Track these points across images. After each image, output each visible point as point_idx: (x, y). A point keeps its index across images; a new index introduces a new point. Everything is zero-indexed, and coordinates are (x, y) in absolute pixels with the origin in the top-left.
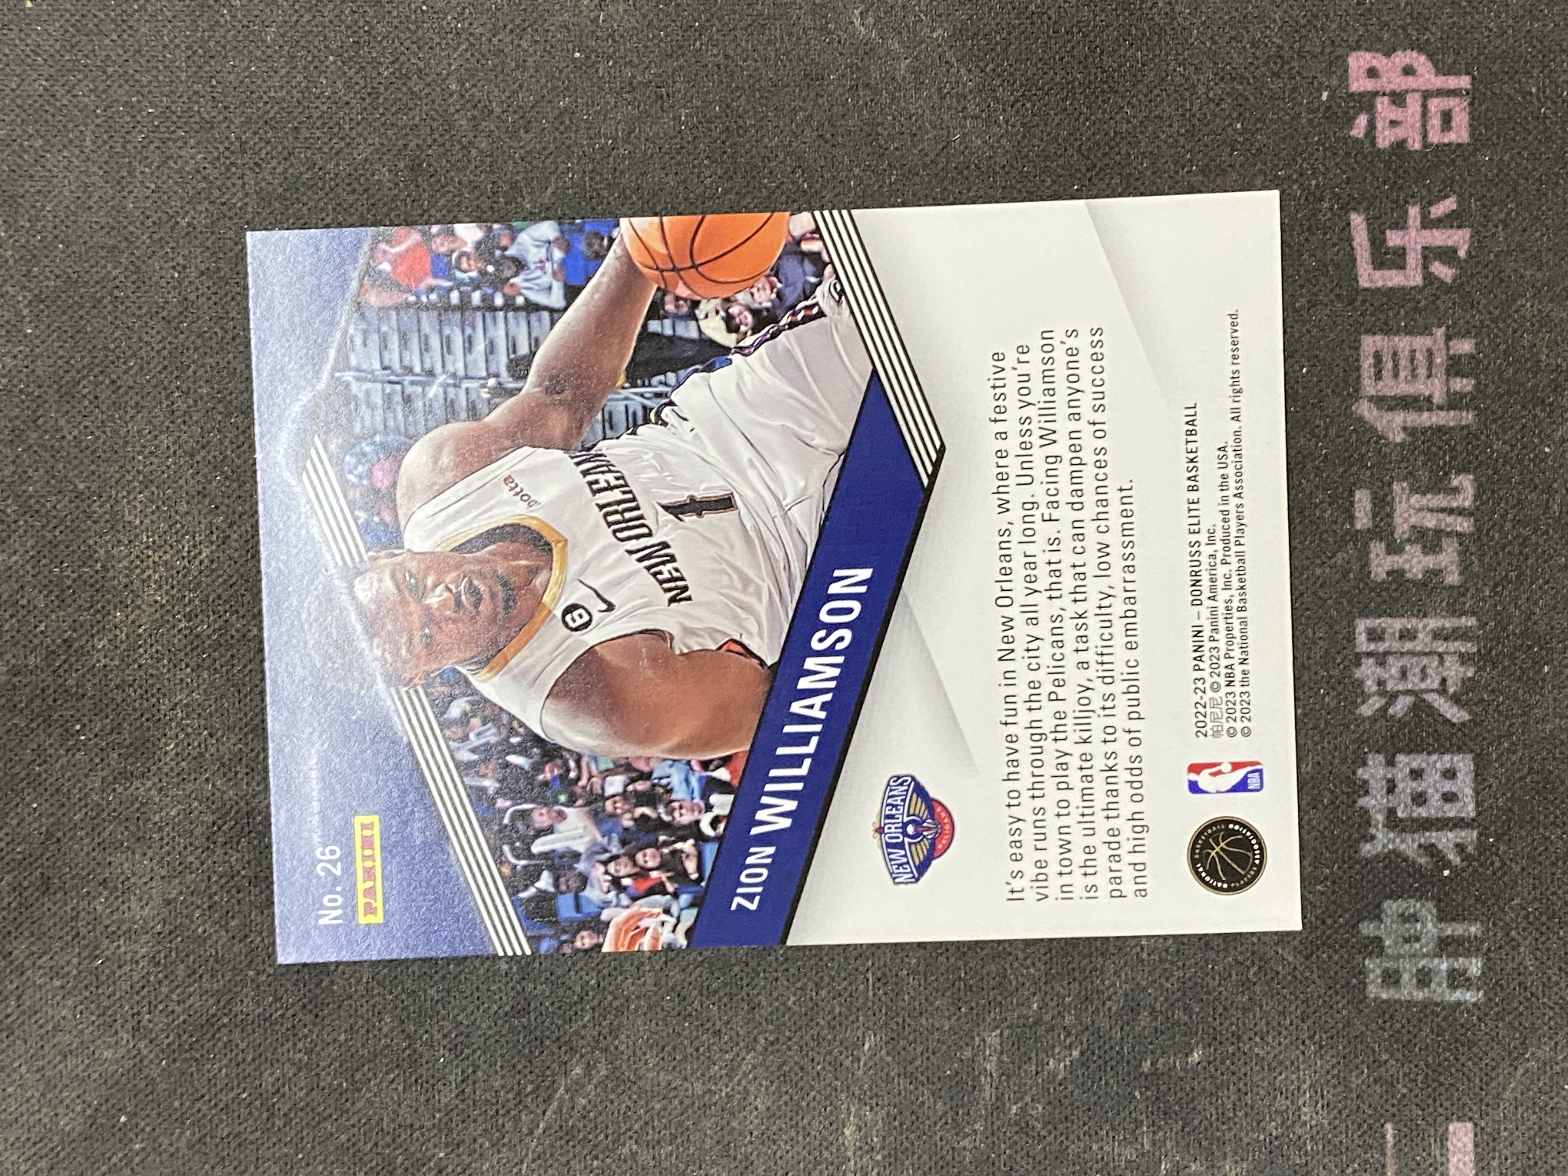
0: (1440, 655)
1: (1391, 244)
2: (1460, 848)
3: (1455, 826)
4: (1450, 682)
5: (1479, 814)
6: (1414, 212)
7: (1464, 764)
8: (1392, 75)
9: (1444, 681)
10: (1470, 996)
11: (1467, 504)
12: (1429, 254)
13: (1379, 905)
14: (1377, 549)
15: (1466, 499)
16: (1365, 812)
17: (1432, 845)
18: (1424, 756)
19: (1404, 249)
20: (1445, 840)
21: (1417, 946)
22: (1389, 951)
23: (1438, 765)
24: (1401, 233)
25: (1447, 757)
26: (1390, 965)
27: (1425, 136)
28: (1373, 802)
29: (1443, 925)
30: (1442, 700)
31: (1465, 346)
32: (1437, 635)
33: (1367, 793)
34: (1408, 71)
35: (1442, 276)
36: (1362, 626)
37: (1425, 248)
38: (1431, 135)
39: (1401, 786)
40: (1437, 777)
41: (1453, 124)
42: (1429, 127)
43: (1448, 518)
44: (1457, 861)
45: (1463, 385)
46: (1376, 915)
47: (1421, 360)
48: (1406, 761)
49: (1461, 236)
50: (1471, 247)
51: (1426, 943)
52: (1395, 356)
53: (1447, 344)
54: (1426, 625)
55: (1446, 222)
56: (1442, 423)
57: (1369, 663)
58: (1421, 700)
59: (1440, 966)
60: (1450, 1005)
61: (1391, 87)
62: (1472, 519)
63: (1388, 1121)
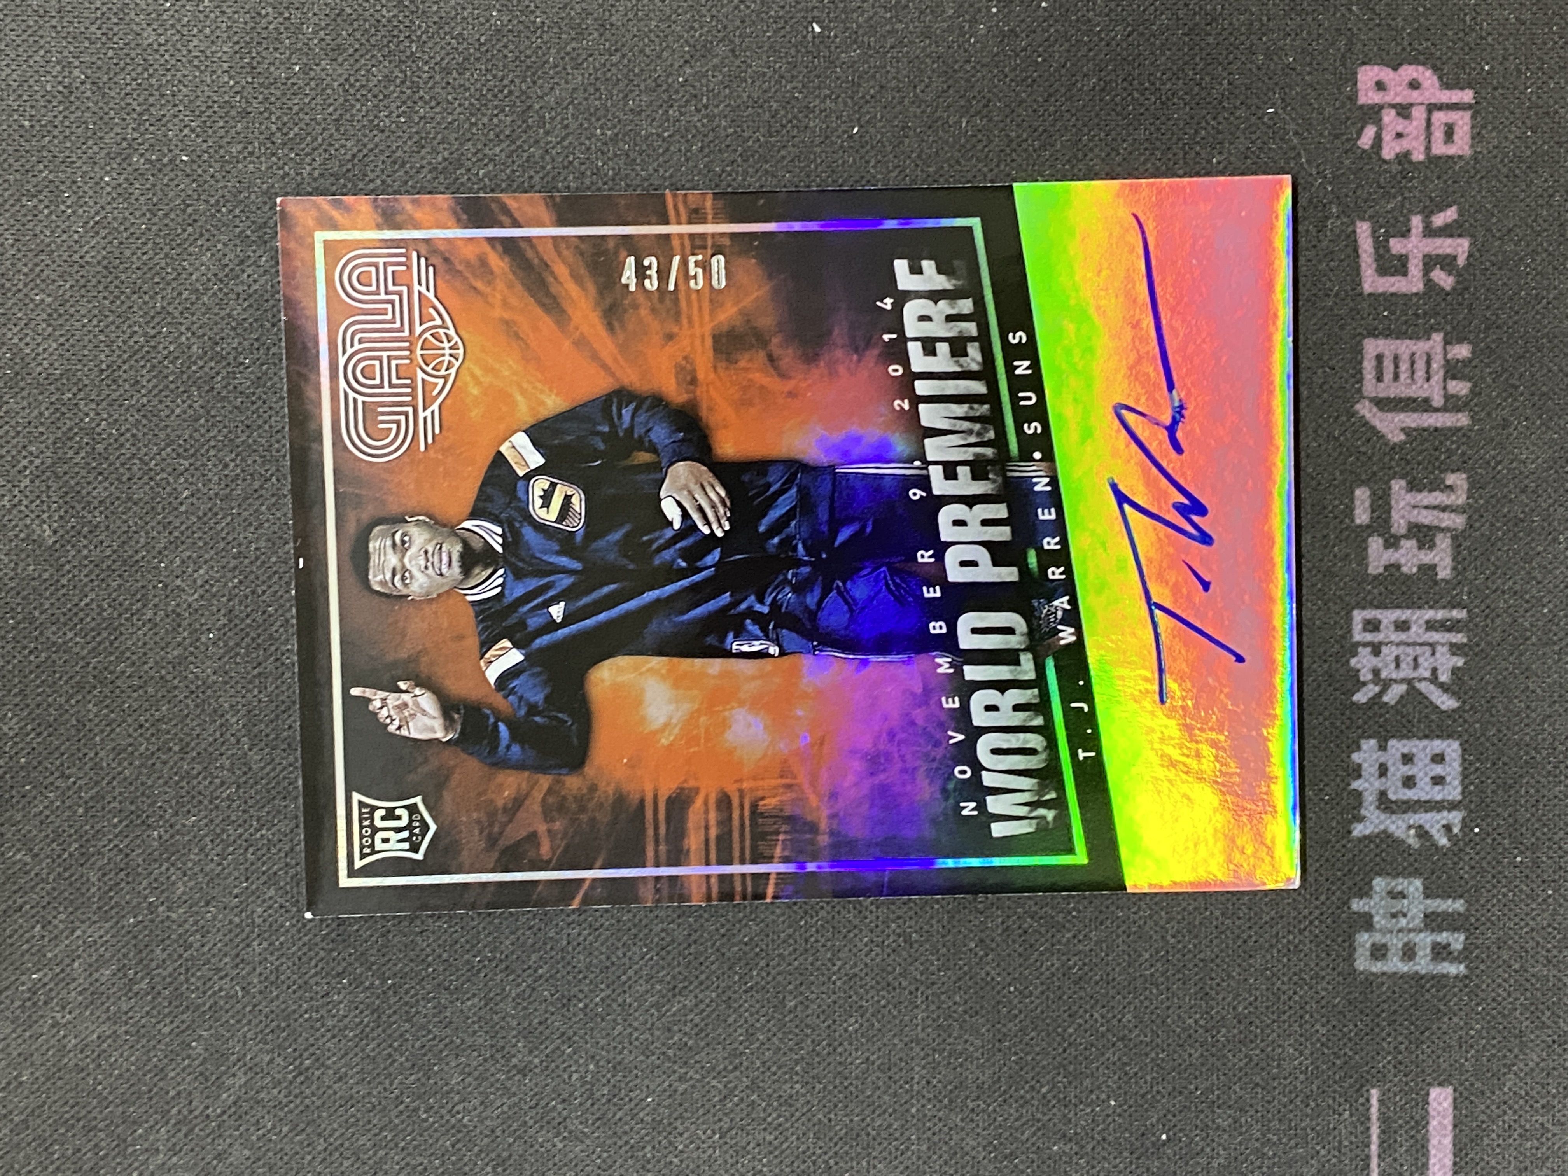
0: (1432, 645)
1: (1394, 252)
2: (1448, 828)
3: (1444, 808)
4: (1440, 672)
5: (1464, 797)
6: (1416, 222)
7: (1452, 748)
8: (1399, 89)
9: (1434, 670)
10: (1453, 969)
11: (1460, 502)
12: (1430, 262)
13: (1369, 885)
14: (1375, 544)
15: (1460, 498)
16: (1358, 795)
17: (1421, 826)
18: (1416, 742)
19: (1407, 256)
20: (1433, 822)
21: (1404, 921)
22: (1378, 926)
23: (1428, 751)
24: (1405, 241)
25: (1437, 743)
26: (1378, 938)
28: (1367, 785)
29: (1428, 902)
30: (1433, 688)
31: (1462, 351)
32: (1431, 626)
33: (1360, 776)
34: (1414, 85)
35: (1442, 283)
36: (1359, 616)
37: (1425, 256)
38: (1434, 146)
39: (1392, 769)
40: (1427, 760)
41: (1455, 137)
42: (1433, 139)
43: (1442, 515)
44: (1444, 841)
45: (1459, 388)
46: (1365, 891)
47: (1420, 365)
48: (1397, 747)
49: (1461, 245)
50: (1470, 255)
51: (1413, 918)
52: (1396, 359)
53: (1445, 349)
54: (1419, 617)
55: (1447, 231)
56: (1439, 425)
57: (1364, 652)
58: (1414, 688)
59: (1425, 940)
60: (1433, 977)
61: (1398, 100)
62: (1465, 516)
63: (1373, 1087)
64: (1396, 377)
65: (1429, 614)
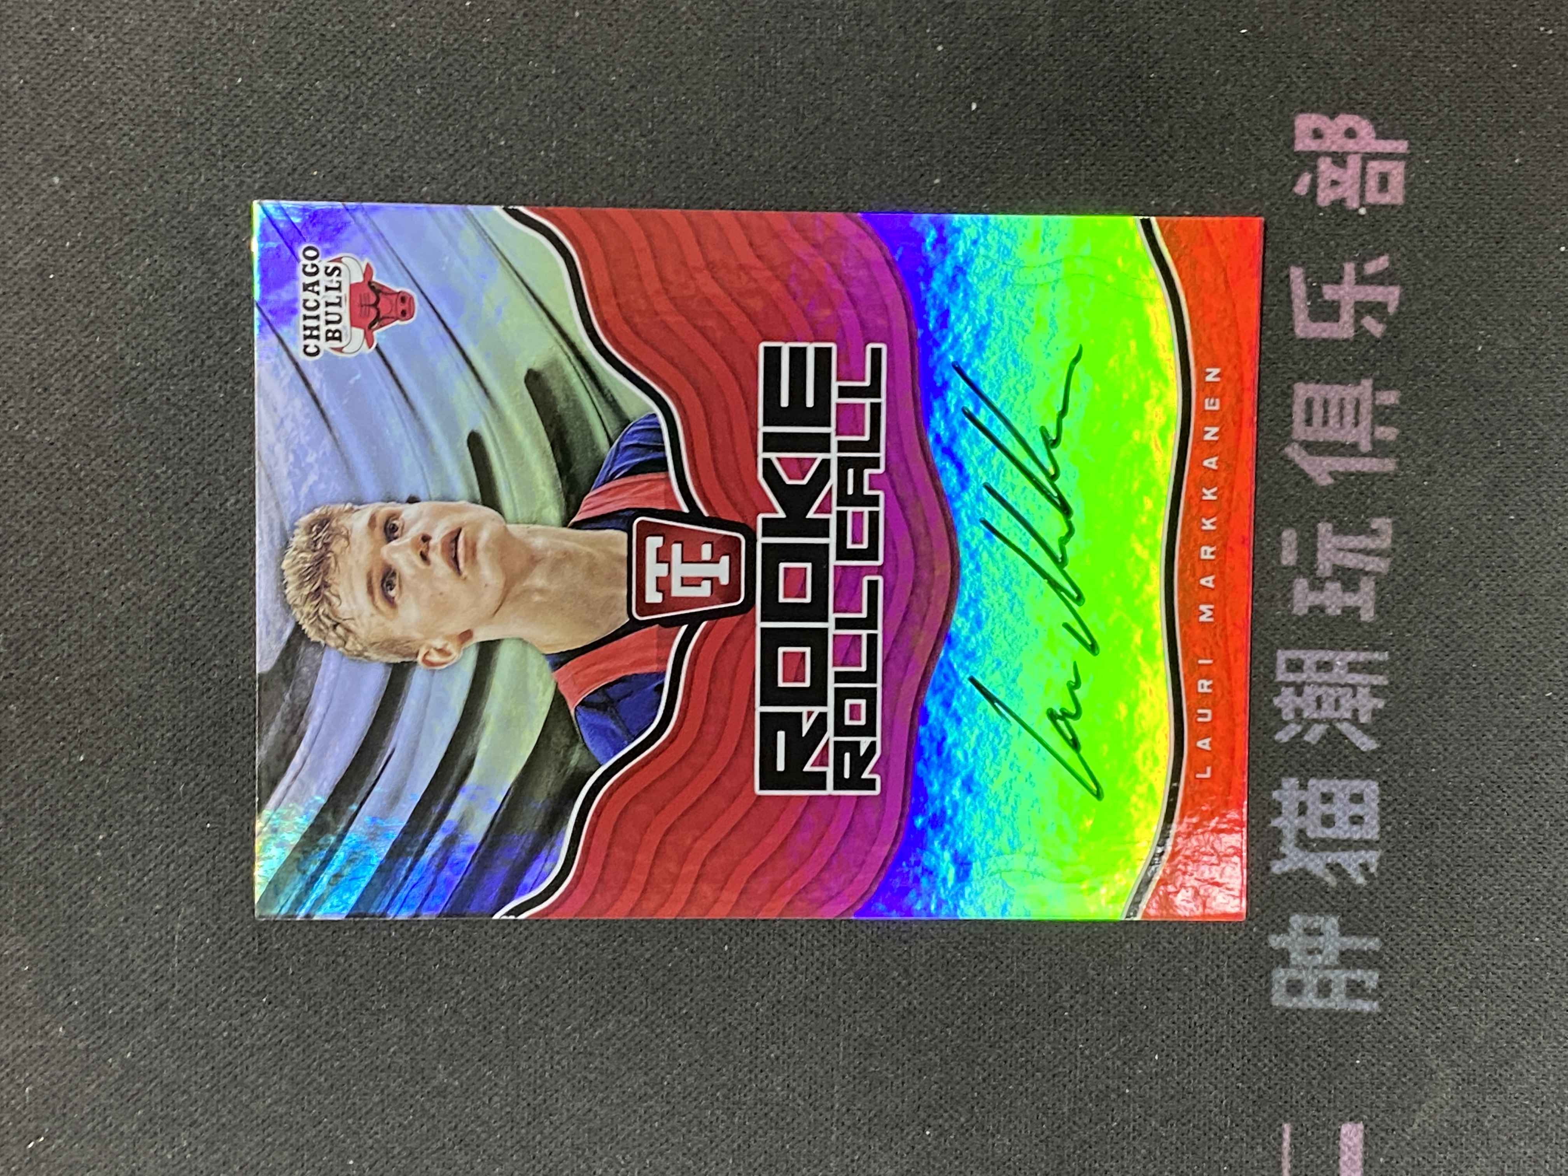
0: (1354, 687)
1: (1327, 297)
2: (1365, 867)
3: (1361, 848)
4: (1362, 711)
5: (1382, 837)
6: (1349, 268)
7: (1371, 789)
8: (1335, 137)
9: (1355, 711)
10: (1367, 1006)
11: (1385, 546)
12: (1363, 309)
13: (1286, 921)
14: (1301, 585)
15: (1385, 542)
16: (1278, 832)
17: (1338, 865)
18: (1335, 781)
19: (1339, 302)
20: (1350, 861)
21: (1320, 958)
22: (1294, 963)
23: (1347, 791)
24: (1336, 287)
25: (1356, 783)
26: (1293, 973)
27: (1362, 196)
28: (1286, 823)
29: (1344, 939)
30: (1353, 729)
31: (1390, 398)
32: (1353, 667)
33: (1280, 814)
34: (1351, 134)
35: (1372, 330)
36: (1282, 656)
37: (1357, 303)
38: (1368, 194)
39: (1311, 808)
40: (1346, 800)
41: (1389, 186)
42: (1367, 188)
43: (1367, 559)
44: (1361, 880)
45: (1388, 433)
46: (1283, 928)
47: (1349, 409)
48: (1318, 786)
49: (1392, 293)
50: (1401, 304)
51: (1328, 956)
52: (1326, 403)
53: (1373, 395)
54: (1341, 659)
55: (1378, 279)
56: (1365, 469)
57: (1288, 692)
58: (1335, 728)
59: (1339, 978)
60: (1347, 1014)
61: (1334, 148)
62: (1389, 560)
63: (1286, 1121)
64: (1325, 423)
65: (1352, 656)
